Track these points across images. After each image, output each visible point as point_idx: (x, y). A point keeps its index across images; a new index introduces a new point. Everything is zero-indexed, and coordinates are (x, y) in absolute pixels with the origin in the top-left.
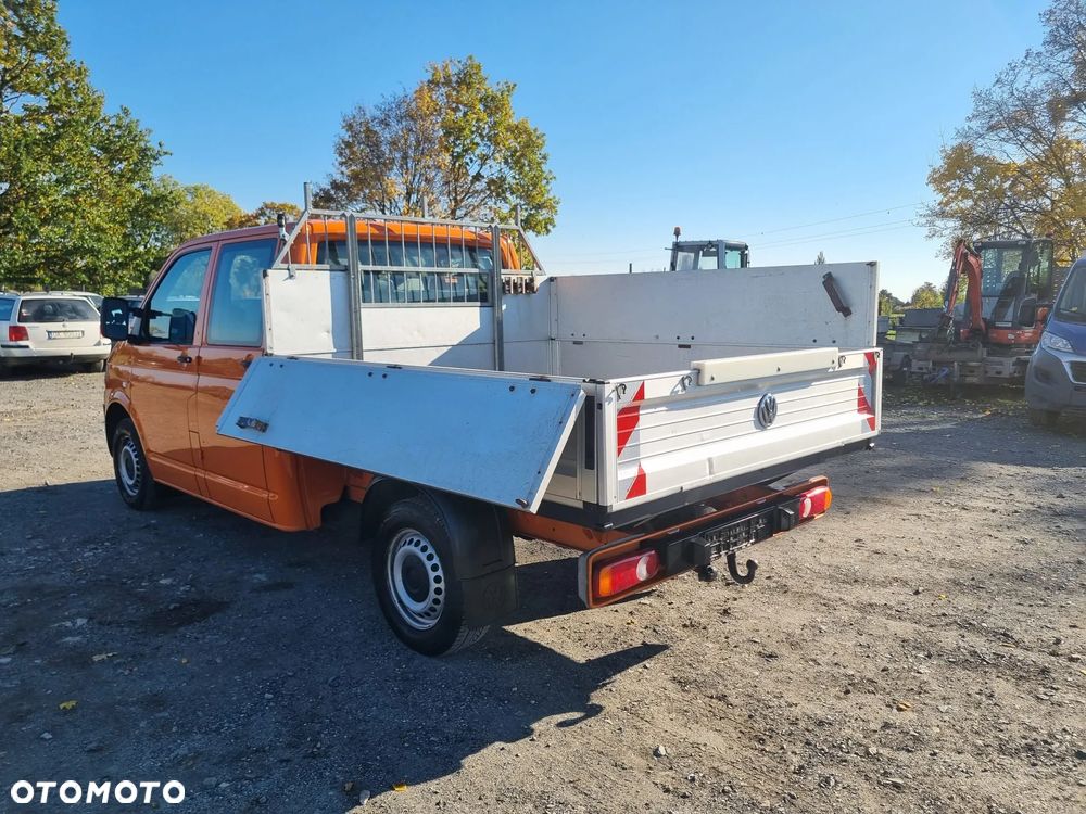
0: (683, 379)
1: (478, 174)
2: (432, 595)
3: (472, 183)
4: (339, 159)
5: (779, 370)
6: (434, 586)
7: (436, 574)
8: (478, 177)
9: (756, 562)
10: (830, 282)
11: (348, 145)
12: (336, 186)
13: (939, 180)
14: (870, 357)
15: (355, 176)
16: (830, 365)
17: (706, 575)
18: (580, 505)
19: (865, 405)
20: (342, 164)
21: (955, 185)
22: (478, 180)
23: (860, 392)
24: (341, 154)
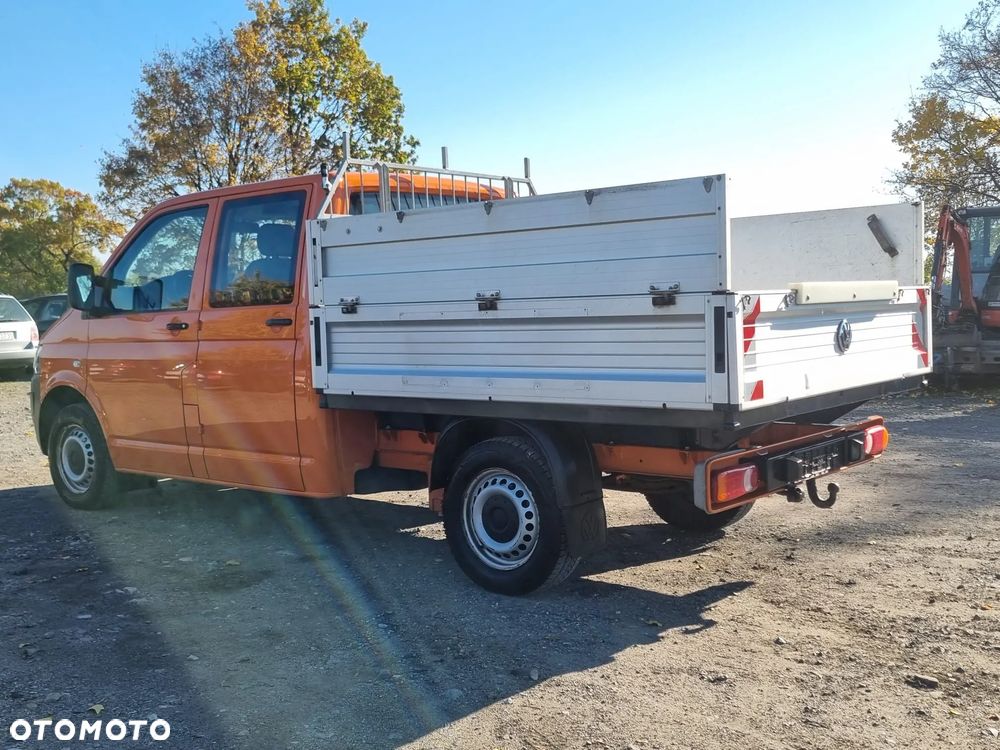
0: (786, 298)
1: (323, 137)
2: (522, 531)
3: (316, 149)
4: (139, 121)
5: (855, 296)
6: (525, 521)
7: (528, 509)
8: (322, 142)
9: (837, 484)
10: (875, 224)
11: (151, 102)
12: (136, 155)
13: (903, 138)
14: (921, 293)
15: (161, 144)
16: (891, 296)
17: (794, 495)
18: (711, 407)
19: (918, 342)
20: (143, 127)
21: (924, 145)
22: (323, 146)
23: (914, 329)
24: (141, 115)
